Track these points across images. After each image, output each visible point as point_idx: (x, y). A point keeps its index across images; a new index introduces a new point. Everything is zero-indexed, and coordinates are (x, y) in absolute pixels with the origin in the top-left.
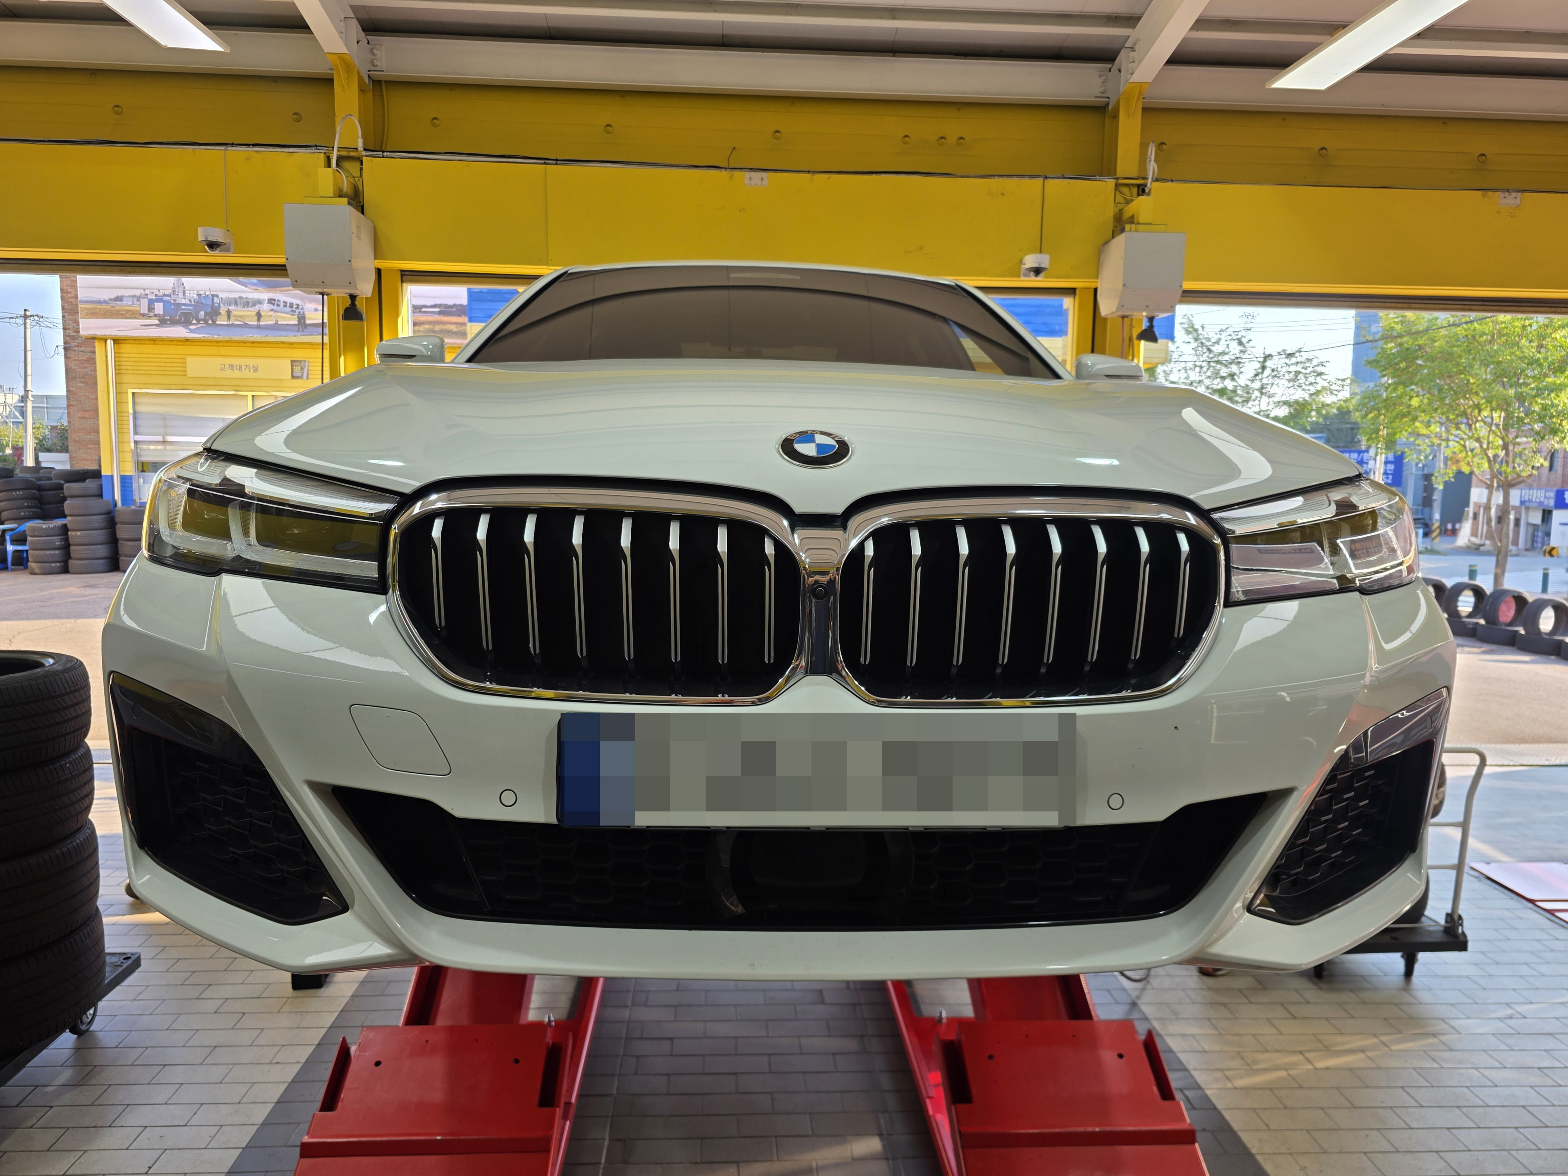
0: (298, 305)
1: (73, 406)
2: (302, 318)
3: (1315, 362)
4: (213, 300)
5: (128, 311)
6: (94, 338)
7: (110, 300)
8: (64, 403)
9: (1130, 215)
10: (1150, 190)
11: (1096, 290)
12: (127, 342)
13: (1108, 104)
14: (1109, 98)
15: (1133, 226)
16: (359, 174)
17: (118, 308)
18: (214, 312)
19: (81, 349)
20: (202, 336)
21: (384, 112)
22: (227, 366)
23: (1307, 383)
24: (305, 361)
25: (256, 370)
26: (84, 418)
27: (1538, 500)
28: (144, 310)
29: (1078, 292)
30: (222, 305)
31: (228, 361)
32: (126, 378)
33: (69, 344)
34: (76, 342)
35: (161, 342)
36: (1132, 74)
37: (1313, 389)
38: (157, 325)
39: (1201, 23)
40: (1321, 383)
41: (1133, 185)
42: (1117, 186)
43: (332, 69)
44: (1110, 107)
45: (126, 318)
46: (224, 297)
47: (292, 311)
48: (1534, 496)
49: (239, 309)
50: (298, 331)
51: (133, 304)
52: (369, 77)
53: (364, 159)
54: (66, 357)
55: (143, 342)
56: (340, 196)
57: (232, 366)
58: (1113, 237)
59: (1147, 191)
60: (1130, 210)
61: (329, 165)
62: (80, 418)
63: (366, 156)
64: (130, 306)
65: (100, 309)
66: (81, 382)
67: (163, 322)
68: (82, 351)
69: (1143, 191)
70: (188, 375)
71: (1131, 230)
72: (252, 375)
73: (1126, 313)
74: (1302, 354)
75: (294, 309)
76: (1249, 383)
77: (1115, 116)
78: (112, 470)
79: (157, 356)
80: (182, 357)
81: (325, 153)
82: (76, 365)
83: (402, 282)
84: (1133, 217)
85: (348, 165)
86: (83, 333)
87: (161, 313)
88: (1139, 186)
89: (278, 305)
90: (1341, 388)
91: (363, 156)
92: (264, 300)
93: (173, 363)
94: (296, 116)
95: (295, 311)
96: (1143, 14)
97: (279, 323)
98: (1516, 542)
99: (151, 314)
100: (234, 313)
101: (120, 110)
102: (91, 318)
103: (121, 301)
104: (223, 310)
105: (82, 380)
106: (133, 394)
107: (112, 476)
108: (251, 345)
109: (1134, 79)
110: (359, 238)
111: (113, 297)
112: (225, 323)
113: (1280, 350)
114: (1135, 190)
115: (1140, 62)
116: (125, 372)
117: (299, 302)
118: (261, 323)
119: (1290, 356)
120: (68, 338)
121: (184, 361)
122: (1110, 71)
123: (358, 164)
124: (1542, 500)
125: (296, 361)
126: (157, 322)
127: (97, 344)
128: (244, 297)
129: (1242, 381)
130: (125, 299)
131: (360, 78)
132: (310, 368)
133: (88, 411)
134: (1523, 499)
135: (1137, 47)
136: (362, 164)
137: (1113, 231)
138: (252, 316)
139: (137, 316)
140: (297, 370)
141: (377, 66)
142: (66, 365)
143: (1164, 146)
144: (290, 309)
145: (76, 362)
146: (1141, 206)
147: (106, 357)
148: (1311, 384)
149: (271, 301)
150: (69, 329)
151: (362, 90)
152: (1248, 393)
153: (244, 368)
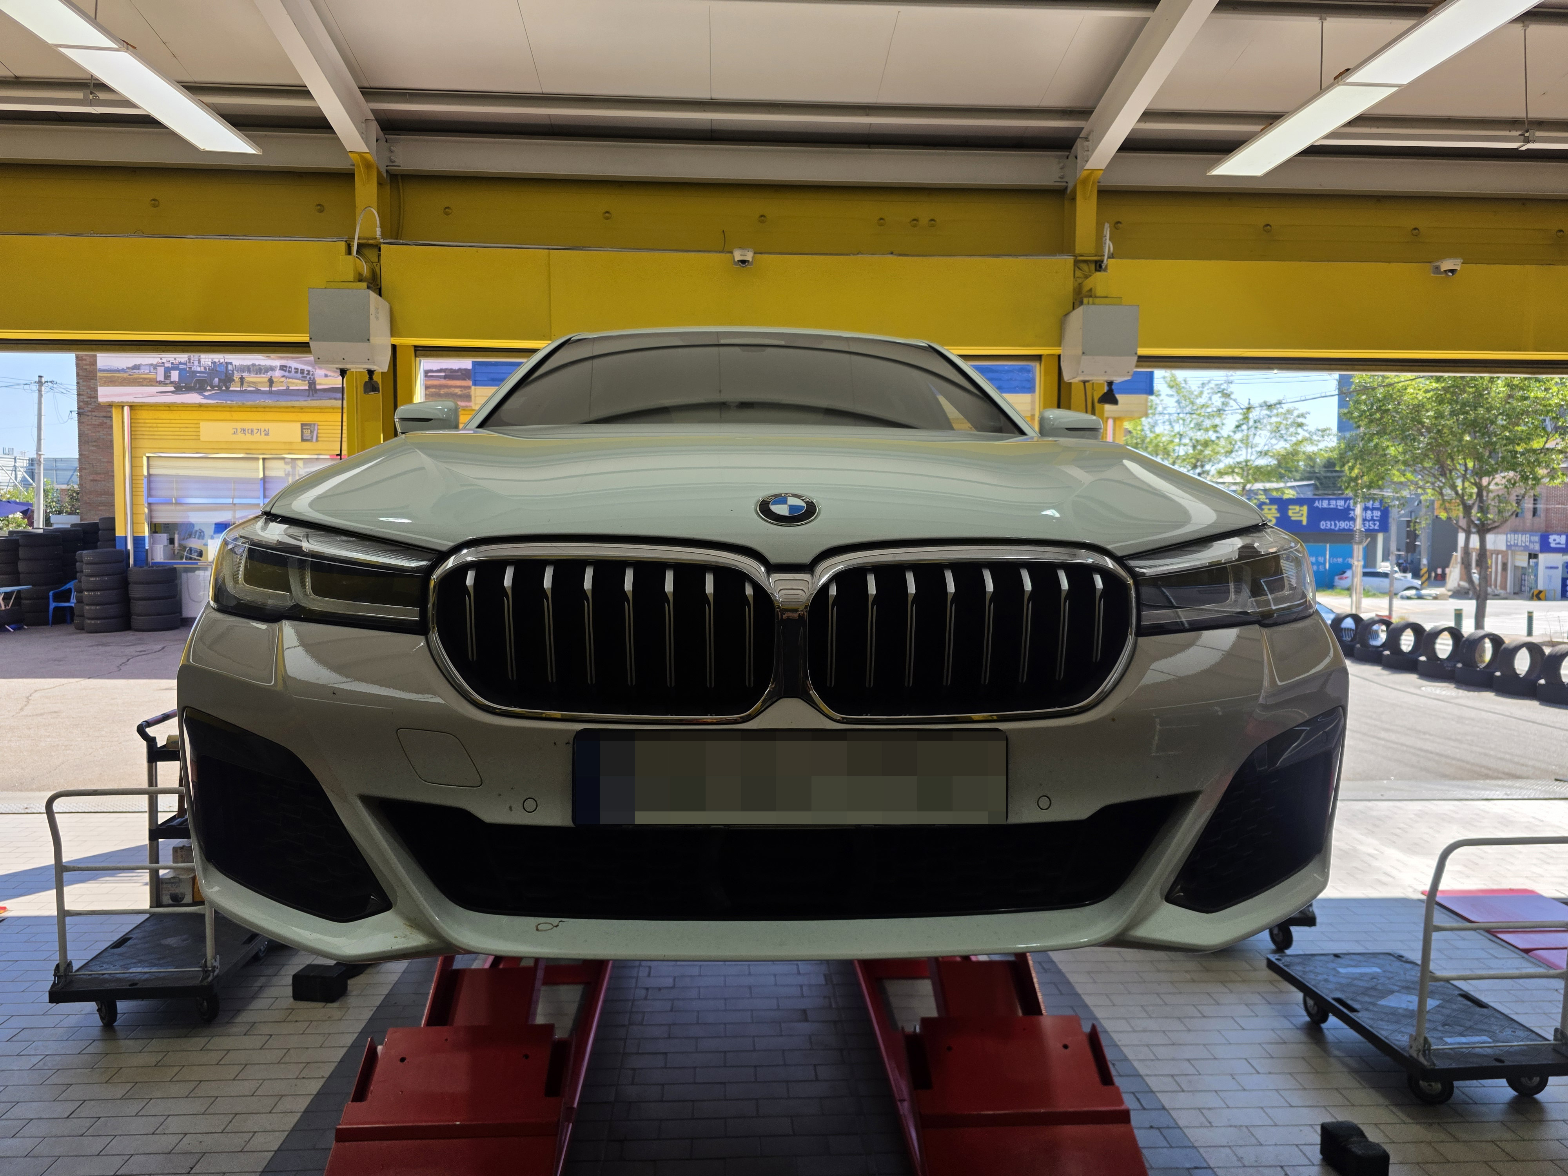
0: (309, 371)
1: (85, 469)
2: (312, 384)
3: (1296, 413)
4: (227, 367)
5: (145, 379)
6: (110, 405)
7: (128, 368)
8: (77, 464)
9: (1089, 288)
10: (1106, 266)
11: (1059, 356)
12: (143, 408)
13: (1066, 188)
14: (1067, 182)
15: (1091, 299)
16: (377, 260)
17: (136, 376)
18: (227, 379)
19: (94, 414)
20: (215, 402)
21: (400, 203)
22: (239, 430)
23: (1288, 433)
24: (314, 424)
25: (267, 434)
26: (96, 480)
27: (1523, 545)
28: (161, 377)
29: (1043, 359)
30: (235, 372)
31: (240, 425)
32: (143, 443)
33: (83, 409)
34: (89, 408)
35: (176, 408)
36: (1087, 161)
37: (1294, 439)
38: (172, 392)
39: (1148, 115)
40: (1302, 434)
41: (1091, 261)
42: (1077, 263)
43: (354, 165)
44: (1069, 191)
45: (143, 386)
46: (237, 364)
47: (303, 377)
48: (1520, 540)
49: (252, 375)
50: (309, 396)
51: (150, 372)
52: (387, 171)
53: (382, 246)
54: (79, 422)
55: (158, 408)
56: (360, 281)
57: (244, 430)
58: (1074, 309)
59: (1103, 267)
60: (1088, 284)
61: (349, 252)
62: (91, 481)
63: (384, 243)
64: (148, 374)
65: (118, 377)
66: (93, 446)
67: (179, 389)
68: (95, 416)
69: (1100, 266)
70: (202, 439)
71: (1088, 303)
72: (263, 438)
73: (1087, 379)
74: (1283, 405)
75: (305, 375)
76: (1232, 434)
77: (1073, 199)
78: (126, 532)
79: (172, 421)
80: (196, 422)
81: (346, 241)
82: (89, 430)
83: (416, 356)
84: (1091, 290)
85: (366, 251)
86: (100, 400)
87: (177, 380)
88: (1096, 262)
89: (290, 372)
90: (1320, 439)
91: (381, 243)
92: (276, 367)
93: (187, 427)
94: (319, 207)
95: (306, 377)
96: (1095, 108)
97: (291, 388)
98: (1504, 587)
99: (168, 382)
100: (247, 379)
101: (157, 203)
102: (108, 386)
103: (139, 369)
104: (236, 377)
105: (95, 444)
106: (148, 458)
107: (126, 538)
108: (263, 410)
109: (1088, 166)
110: (377, 318)
111: (130, 365)
112: (238, 389)
113: (1261, 401)
114: (1093, 267)
115: (1094, 150)
116: (141, 437)
117: (310, 368)
118: (273, 389)
119: (1270, 407)
120: (81, 404)
121: (197, 426)
122: (1067, 158)
123: (376, 251)
124: (1527, 544)
125: (306, 425)
126: (173, 389)
127: (114, 411)
128: (257, 364)
129: (1225, 432)
130: (142, 367)
131: (379, 174)
132: (319, 431)
133: (99, 474)
134: (1509, 544)
135: (1090, 137)
136: (380, 250)
137: (1074, 303)
138: (264, 382)
139: (153, 384)
140: (307, 433)
141: (394, 162)
142: (79, 430)
143: (1119, 224)
144: (301, 375)
145: (89, 427)
146: (1098, 281)
147: (123, 422)
148: (1291, 435)
149: (283, 368)
150: (83, 395)
151: (380, 184)
152: (1231, 443)
153: (255, 431)
